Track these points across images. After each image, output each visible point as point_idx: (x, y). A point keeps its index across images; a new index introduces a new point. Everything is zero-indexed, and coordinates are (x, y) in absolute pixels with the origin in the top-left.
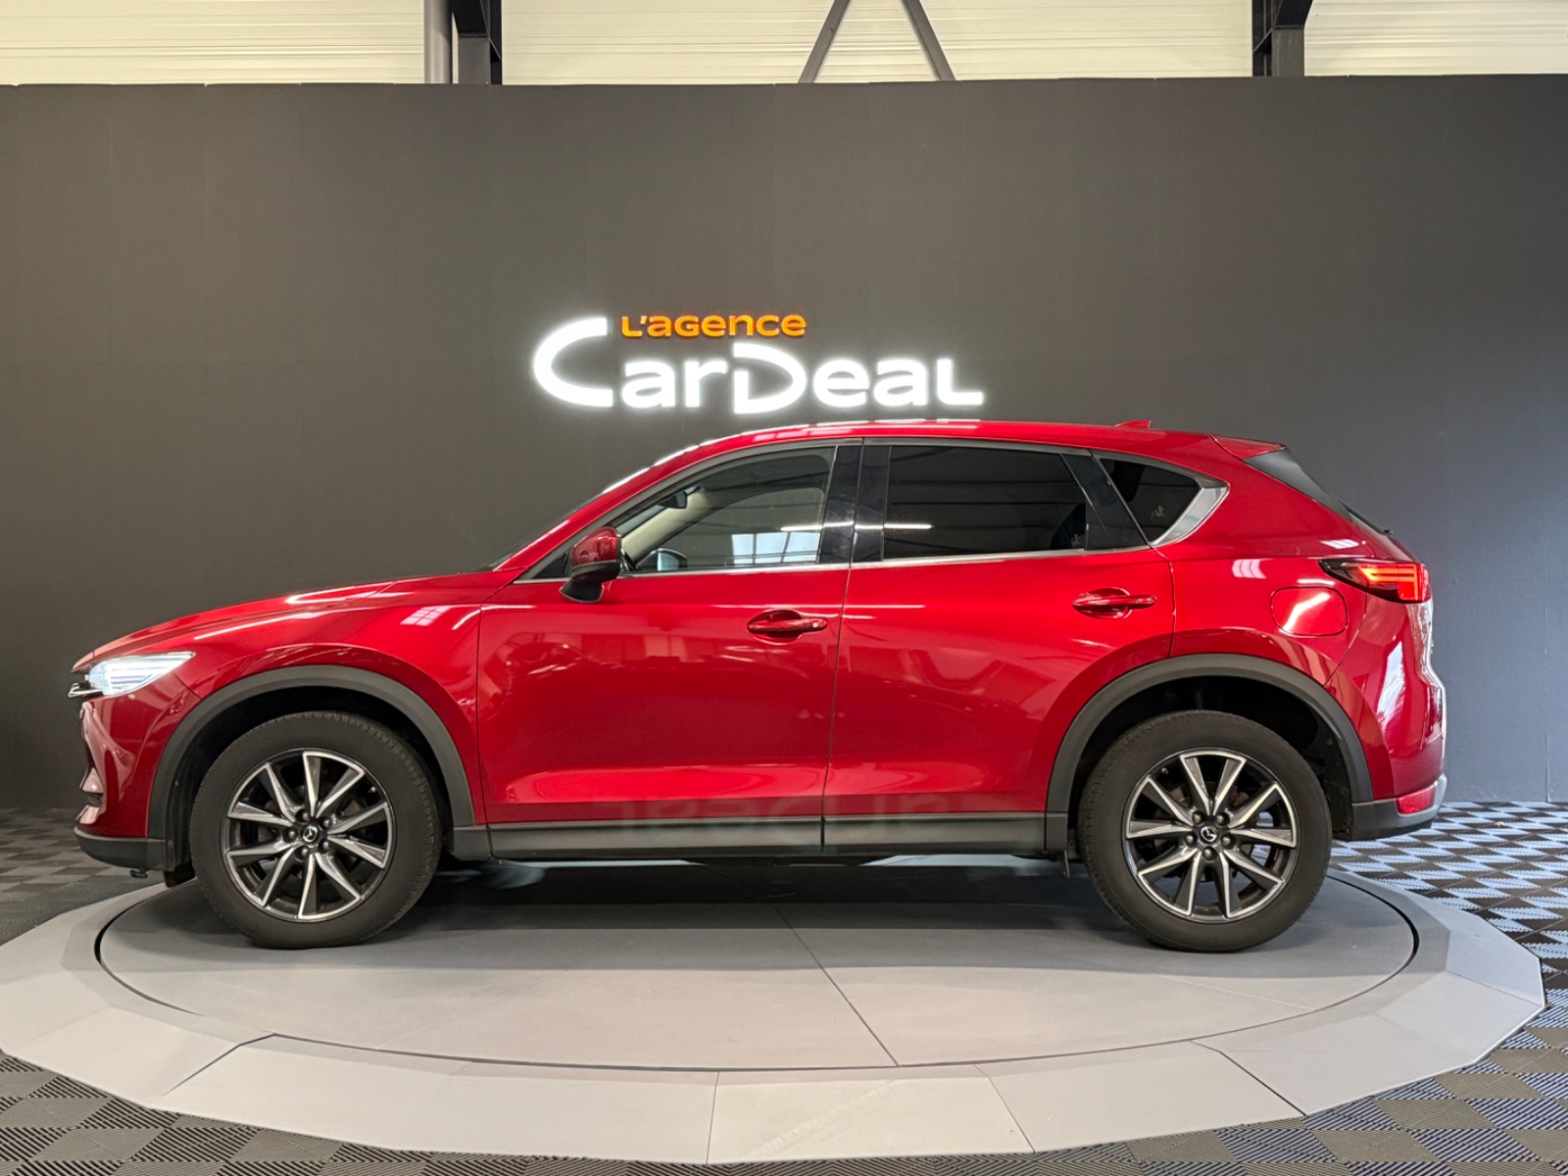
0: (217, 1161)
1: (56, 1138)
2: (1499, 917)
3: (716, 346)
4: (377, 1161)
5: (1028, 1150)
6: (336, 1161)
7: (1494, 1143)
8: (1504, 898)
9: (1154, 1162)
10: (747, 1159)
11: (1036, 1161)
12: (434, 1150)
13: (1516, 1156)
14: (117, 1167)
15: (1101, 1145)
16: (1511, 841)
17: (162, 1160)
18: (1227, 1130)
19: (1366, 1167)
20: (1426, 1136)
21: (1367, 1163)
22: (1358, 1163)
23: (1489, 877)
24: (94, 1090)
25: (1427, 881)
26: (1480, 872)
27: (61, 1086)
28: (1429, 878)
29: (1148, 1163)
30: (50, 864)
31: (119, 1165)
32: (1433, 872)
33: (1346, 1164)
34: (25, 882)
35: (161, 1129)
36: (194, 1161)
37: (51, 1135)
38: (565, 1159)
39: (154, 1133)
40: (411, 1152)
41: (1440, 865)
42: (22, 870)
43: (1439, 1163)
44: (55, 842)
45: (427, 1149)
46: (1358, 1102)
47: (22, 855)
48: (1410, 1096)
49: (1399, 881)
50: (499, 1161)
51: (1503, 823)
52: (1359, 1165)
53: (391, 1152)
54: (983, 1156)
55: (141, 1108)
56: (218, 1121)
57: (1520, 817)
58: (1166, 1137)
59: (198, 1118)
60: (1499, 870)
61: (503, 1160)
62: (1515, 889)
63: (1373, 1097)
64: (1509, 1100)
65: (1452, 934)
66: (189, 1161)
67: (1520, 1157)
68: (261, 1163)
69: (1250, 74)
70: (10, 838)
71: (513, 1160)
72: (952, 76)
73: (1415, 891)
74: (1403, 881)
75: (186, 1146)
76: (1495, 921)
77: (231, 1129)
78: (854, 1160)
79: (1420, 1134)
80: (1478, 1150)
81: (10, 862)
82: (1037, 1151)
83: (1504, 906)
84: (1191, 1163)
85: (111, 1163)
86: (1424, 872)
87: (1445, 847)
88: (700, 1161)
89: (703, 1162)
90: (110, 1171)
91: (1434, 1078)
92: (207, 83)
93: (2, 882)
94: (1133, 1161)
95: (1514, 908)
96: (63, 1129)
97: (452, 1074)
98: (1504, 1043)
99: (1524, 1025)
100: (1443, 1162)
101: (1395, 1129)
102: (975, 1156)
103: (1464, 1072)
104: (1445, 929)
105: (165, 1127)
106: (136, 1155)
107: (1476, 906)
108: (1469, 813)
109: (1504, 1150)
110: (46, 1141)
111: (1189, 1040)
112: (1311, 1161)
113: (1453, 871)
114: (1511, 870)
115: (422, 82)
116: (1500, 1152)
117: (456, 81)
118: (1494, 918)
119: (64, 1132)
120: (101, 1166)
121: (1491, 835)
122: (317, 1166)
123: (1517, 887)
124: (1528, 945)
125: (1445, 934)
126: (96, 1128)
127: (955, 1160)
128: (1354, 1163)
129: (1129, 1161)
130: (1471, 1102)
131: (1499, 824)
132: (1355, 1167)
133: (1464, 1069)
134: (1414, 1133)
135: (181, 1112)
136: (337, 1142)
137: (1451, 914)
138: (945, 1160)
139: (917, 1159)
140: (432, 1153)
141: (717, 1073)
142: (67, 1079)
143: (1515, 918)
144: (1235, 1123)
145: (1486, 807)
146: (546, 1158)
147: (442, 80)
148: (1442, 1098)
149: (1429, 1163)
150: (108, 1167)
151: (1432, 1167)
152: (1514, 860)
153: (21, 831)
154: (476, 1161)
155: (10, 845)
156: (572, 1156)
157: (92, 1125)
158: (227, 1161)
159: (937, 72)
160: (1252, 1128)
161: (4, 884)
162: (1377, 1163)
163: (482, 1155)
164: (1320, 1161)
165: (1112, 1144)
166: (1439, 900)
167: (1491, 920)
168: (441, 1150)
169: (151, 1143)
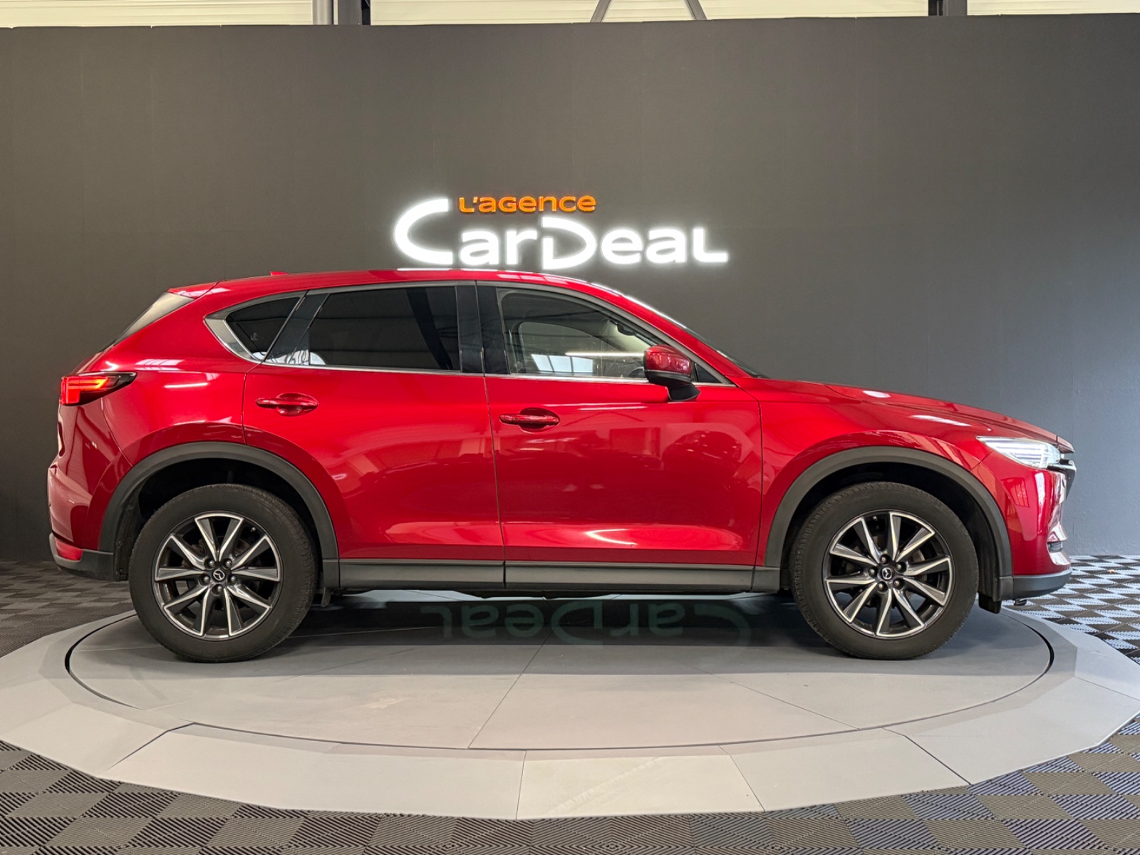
0: (147, 817)
1: (27, 800)
2: (1113, 638)
3: (529, 219)
4: (267, 817)
5: (760, 809)
6: (236, 817)
7: (1114, 806)
8: (1116, 625)
9: (856, 819)
10: (546, 816)
11: (766, 818)
12: (310, 809)
13: (1132, 815)
14: (71, 822)
15: (815, 806)
16: (1120, 583)
17: (105, 817)
18: (911, 795)
19: (1018, 823)
20: (1063, 800)
21: (1019, 820)
22: (1012, 820)
23: (1104, 609)
24: (58, 764)
25: (1058, 612)
26: (1098, 606)
27: (34, 762)
28: (1060, 610)
29: (851, 820)
30: (39, 601)
31: (72, 820)
32: (1063, 606)
33: (1002, 821)
34: (19, 614)
35: (106, 793)
36: (129, 817)
37: (23, 798)
38: (409, 816)
39: (100, 797)
40: (293, 811)
41: (1068, 600)
42: (18, 605)
43: (1073, 820)
44: (43, 585)
45: (305, 808)
46: (1010, 774)
47: (19, 595)
48: (1050, 770)
49: (1037, 612)
50: (359, 817)
51: (1113, 571)
52: (1013, 822)
53: (278, 810)
54: (726, 814)
55: (92, 778)
56: (149, 788)
57: (1126, 566)
58: (864, 800)
59: (135, 785)
60: (1112, 604)
61: (363, 817)
62: (1124, 618)
63: (1022, 770)
64: (1125, 773)
65: (1078, 651)
66: (126, 817)
67: (1135, 816)
68: (179, 818)
69: (926, 14)
70: (11, 582)
71: (370, 817)
72: (705, 17)
73: (1049, 619)
74: (1040, 612)
75: (124, 806)
76: (1111, 641)
77: (158, 793)
78: (628, 817)
79: (1058, 799)
80: (1103, 810)
81: (9, 599)
82: (766, 810)
83: (1116, 630)
84: (884, 820)
85: (67, 818)
86: (1056, 606)
87: (1071, 587)
88: (511, 817)
89: (514, 818)
90: (66, 825)
91: (1068, 757)
92: (152, 26)
93: (2, 613)
94: (840, 818)
95: (1124, 631)
96: (33, 793)
97: (326, 753)
98: (1120, 730)
99: (1135, 717)
100: (1077, 820)
101: (1039, 795)
102: (719, 814)
103: (1090, 752)
104: (1073, 646)
105: (109, 792)
106: (86, 813)
107: (1096, 630)
108: (1089, 563)
109: (1123, 810)
110: (20, 802)
111: (882, 727)
112: (976, 819)
113: (1078, 605)
114: (1121, 604)
115: (312, 23)
116: (1120, 812)
117: (336, 23)
118: (1109, 639)
119: (33, 796)
120: (59, 821)
121: (1105, 579)
122: (222, 821)
123: (1126, 616)
124: (1135, 658)
125: (1073, 650)
126: (57, 792)
127: (704, 817)
128: (1008, 820)
129: (837, 818)
130: (1096, 775)
131: (1110, 571)
132: (1010, 823)
133: (1090, 750)
134: (1053, 797)
135: (122, 780)
136: (238, 803)
137: (1077, 636)
138: (697, 817)
139: (676, 816)
140: (309, 811)
141: (524, 752)
142: (39, 756)
143: (1125, 639)
144: (918, 790)
145: (1101, 559)
146: (395, 815)
147: (326, 22)
148: (1074, 771)
149: (1066, 820)
150: (65, 822)
151: (1068, 823)
152: (1123, 597)
153: (19, 577)
154: (342, 818)
155: (11, 587)
156: (414, 813)
157: (55, 791)
158: (154, 818)
159: (693, 14)
160: (930, 793)
161: (3, 615)
162: (1026, 820)
163: (347, 813)
164: (983, 819)
165: (824, 805)
166: (1068, 626)
167: (1107, 640)
168: (316, 809)
169: (98, 804)
